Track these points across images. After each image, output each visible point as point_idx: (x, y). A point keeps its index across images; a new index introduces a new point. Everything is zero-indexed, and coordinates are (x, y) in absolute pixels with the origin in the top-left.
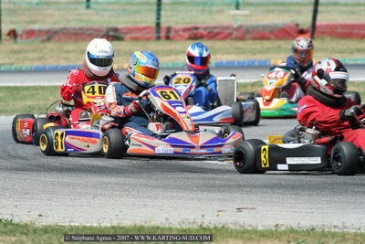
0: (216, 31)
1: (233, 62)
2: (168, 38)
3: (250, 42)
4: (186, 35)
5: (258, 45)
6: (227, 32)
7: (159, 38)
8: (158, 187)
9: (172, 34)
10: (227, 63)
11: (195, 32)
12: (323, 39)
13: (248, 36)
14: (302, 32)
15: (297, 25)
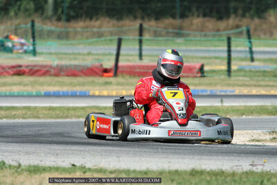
0: (35, 68)
1: (59, 92)
4: (11, 71)
10: (54, 93)
11: (19, 69)
13: (62, 73)
14: (106, 71)
15: (101, 65)
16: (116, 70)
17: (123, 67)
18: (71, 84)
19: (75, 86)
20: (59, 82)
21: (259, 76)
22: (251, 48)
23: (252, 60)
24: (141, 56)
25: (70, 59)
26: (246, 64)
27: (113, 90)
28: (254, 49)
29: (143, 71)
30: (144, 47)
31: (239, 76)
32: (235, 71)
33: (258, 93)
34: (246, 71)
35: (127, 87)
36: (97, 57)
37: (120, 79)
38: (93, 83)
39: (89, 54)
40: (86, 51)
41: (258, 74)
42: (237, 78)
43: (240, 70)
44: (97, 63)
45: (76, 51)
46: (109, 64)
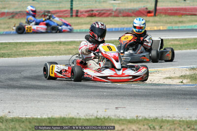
0: (103, 12)
1: (112, 29)
2: (77, 16)
3: (121, 18)
4: (87, 14)
5: (126, 19)
6: (109, 12)
7: (72, 16)
8: (73, 96)
9: (79, 14)
10: (109, 29)
11: (92, 12)
12: (160, 16)
13: (120, 15)
17: (159, 9)
20: (115, 21)
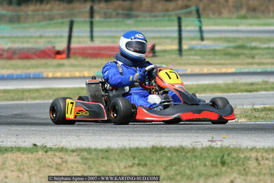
10: (8, 76)
13: (16, 56)
14: (58, 53)
15: (54, 47)
16: (69, 52)
17: (75, 49)
18: (24, 67)
19: (28, 68)
20: (12, 65)
21: (210, 55)
22: (200, 27)
23: (202, 39)
24: (92, 37)
25: (23, 42)
26: (197, 43)
27: (66, 71)
28: (204, 28)
29: (95, 52)
30: (95, 29)
31: (190, 55)
32: (186, 50)
33: (209, 72)
34: (196, 51)
35: (80, 69)
36: (49, 39)
37: (72, 61)
38: (46, 66)
39: (41, 37)
40: (38, 34)
41: (208, 53)
42: (188, 57)
43: (191, 49)
44: (49, 46)
45: (29, 34)
46: (61, 45)
